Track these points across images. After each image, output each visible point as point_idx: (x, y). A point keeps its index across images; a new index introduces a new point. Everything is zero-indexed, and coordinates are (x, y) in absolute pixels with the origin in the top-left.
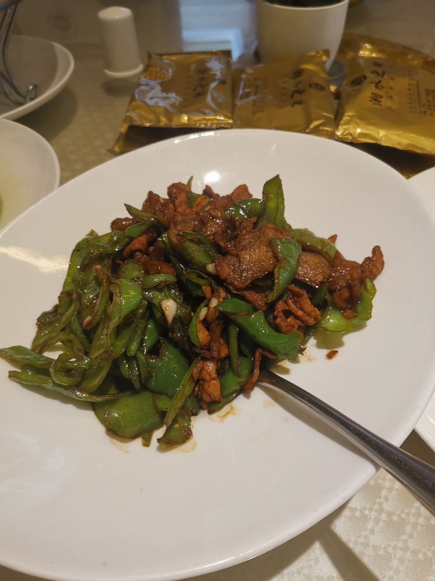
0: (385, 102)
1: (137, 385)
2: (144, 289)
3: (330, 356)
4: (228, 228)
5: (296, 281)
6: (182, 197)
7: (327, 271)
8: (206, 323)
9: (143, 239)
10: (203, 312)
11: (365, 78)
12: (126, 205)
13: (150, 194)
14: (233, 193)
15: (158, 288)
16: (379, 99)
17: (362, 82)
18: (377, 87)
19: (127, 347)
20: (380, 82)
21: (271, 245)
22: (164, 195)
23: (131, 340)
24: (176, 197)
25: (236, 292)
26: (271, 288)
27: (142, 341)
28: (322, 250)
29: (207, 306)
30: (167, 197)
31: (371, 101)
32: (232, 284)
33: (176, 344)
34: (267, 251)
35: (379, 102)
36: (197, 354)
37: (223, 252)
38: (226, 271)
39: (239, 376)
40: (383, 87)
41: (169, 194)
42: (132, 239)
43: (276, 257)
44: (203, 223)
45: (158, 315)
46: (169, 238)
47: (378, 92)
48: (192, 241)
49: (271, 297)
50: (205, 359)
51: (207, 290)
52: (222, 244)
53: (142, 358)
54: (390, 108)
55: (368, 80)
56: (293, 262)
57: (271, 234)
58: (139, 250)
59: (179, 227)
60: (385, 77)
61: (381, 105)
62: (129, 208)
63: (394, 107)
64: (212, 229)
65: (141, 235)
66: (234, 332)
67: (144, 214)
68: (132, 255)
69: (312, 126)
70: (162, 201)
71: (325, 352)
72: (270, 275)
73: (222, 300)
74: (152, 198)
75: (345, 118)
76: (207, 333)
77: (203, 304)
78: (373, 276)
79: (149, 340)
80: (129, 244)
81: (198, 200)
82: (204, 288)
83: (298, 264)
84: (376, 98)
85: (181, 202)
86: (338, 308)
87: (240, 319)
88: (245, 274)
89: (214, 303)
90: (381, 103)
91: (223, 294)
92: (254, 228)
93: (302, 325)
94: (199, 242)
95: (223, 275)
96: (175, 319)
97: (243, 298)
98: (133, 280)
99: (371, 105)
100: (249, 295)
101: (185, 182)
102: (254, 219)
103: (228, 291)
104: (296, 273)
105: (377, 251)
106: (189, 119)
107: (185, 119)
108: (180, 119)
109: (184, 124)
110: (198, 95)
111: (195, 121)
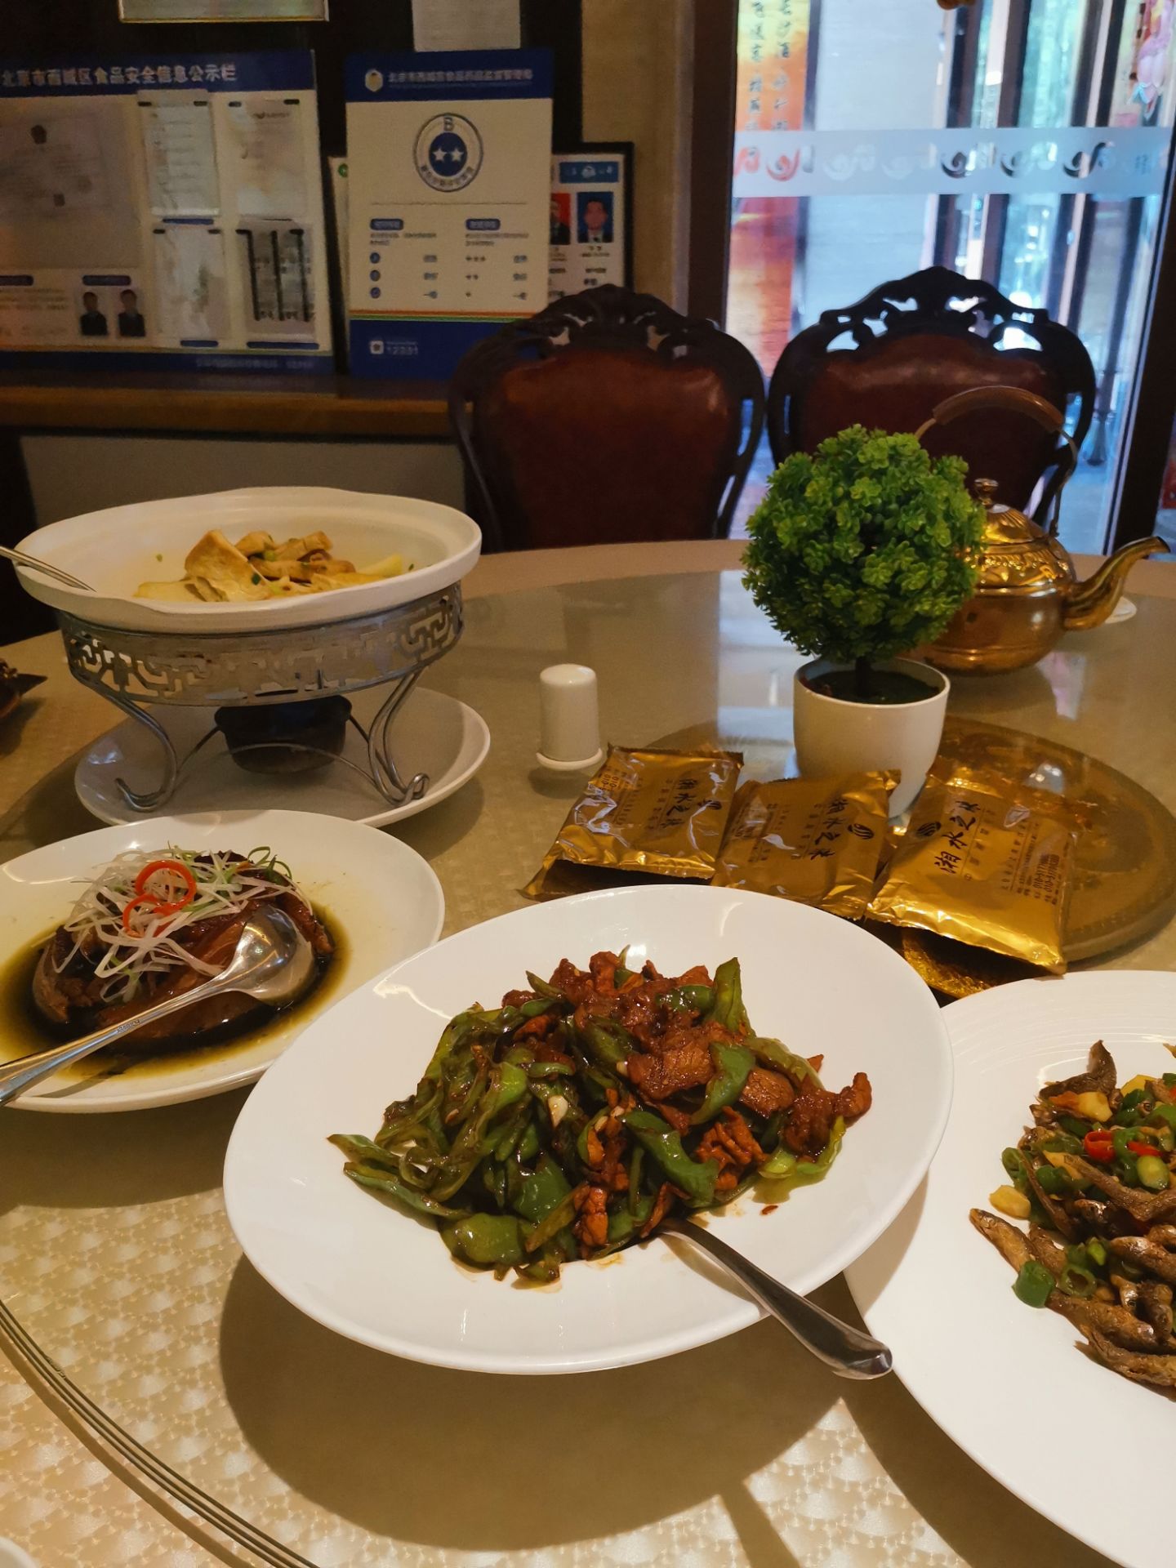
0: (962, 869)
1: (501, 1202)
2: (532, 1079)
3: (765, 1212)
4: (657, 1020)
5: (739, 1104)
6: (608, 972)
7: (787, 1099)
8: (602, 1136)
9: (543, 1020)
10: (601, 1121)
11: (939, 826)
12: (527, 972)
13: (564, 962)
14: (684, 975)
15: (548, 1080)
16: (952, 863)
17: (933, 831)
18: (952, 843)
19: (497, 1147)
20: (961, 835)
21: (710, 1049)
22: (583, 965)
23: (505, 1138)
24: (599, 972)
25: (648, 1103)
26: (698, 1107)
27: (516, 1147)
28: (789, 1070)
29: (608, 1115)
30: (587, 970)
31: (938, 863)
32: (646, 1092)
33: (559, 1159)
34: (703, 1057)
35: (951, 866)
36: (584, 1177)
37: (642, 1049)
38: (643, 1073)
39: (635, 1214)
40: (963, 844)
41: (591, 967)
42: (527, 1018)
43: (714, 1069)
44: (625, 1008)
45: (542, 1115)
46: (574, 1021)
47: (953, 851)
48: (605, 1029)
49: (698, 1118)
50: (594, 1184)
51: (612, 1095)
52: (643, 1038)
53: (512, 1166)
54: (969, 879)
55: (941, 831)
56: (739, 1080)
57: (716, 1036)
58: (534, 1034)
59: (591, 1011)
60: (973, 827)
61: (953, 872)
62: (531, 978)
63: (976, 877)
64: (635, 1018)
65: (540, 1015)
66: (638, 1154)
67: (550, 988)
68: (524, 1039)
69: (832, 893)
70: (578, 974)
71: (763, 1206)
72: (699, 1090)
73: (629, 1110)
74: (565, 968)
75: (887, 887)
76: (602, 1149)
77: (603, 1112)
78: (851, 1119)
79: (528, 1145)
80: (522, 1024)
81: (630, 980)
82: (608, 1090)
83: (747, 1082)
84: (947, 861)
85: (605, 979)
86: (791, 1150)
87: (648, 1138)
88: (666, 1082)
89: (618, 1111)
90: (954, 869)
91: (632, 1104)
92: (693, 1026)
93: (733, 1161)
94: (614, 1033)
95: (636, 1078)
96: (562, 1122)
97: (659, 1114)
98: (518, 1065)
99: (937, 870)
100: (667, 1110)
101: (617, 953)
102: (696, 1014)
103: (640, 1101)
104: (741, 1094)
105: (861, 1079)
106: (647, 859)
107: (641, 858)
108: (633, 857)
109: (640, 866)
110: (673, 822)
111: (657, 863)
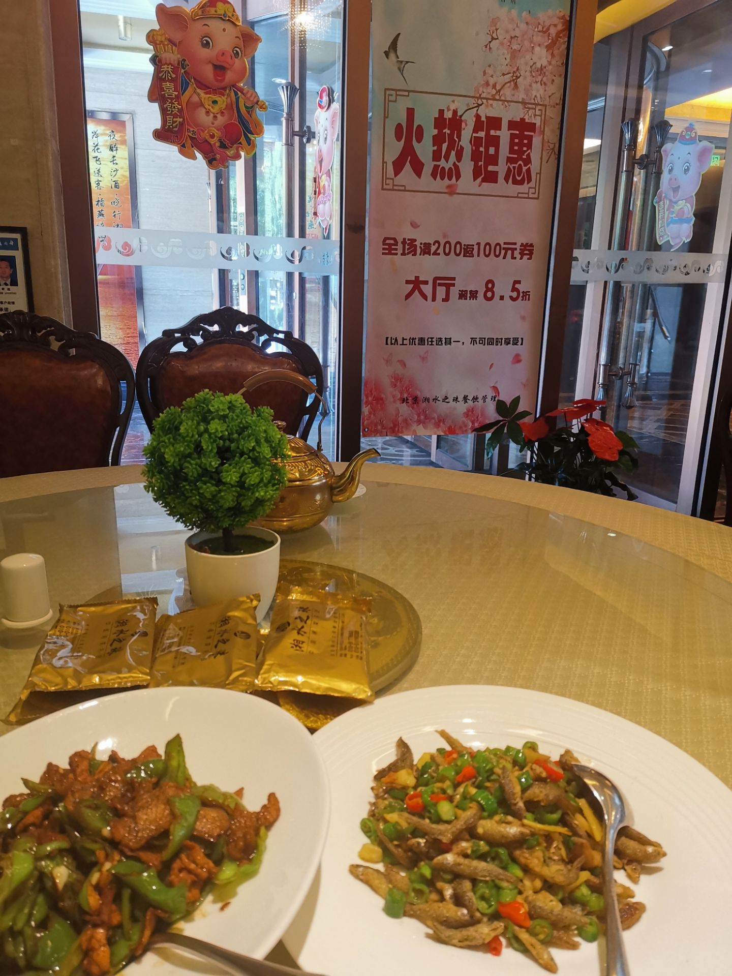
0: (306, 648)
2: (38, 858)
3: (222, 909)
4: (127, 791)
5: (194, 837)
6: (84, 765)
7: (226, 824)
8: (98, 888)
9: (39, 812)
10: (95, 877)
11: (289, 624)
12: (22, 779)
13: (50, 765)
14: (140, 755)
15: (50, 856)
16: (300, 645)
17: (286, 628)
18: (298, 633)
19: (14, 920)
20: (303, 627)
21: (169, 803)
22: (64, 764)
23: (20, 910)
24: (78, 766)
25: (129, 853)
26: (165, 847)
27: (30, 915)
28: (223, 803)
29: (100, 870)
30: (68, 767)
31: (292, 647)
32: (127, 846)
33: (64, 914)
34: (164, 810)
35: (300, 647)
36: (86, 923)
37: (119, 814)
38: (123, 833)
39: (129, 939)
40: (305, 633)
41: (70, 764)
42: (26, 813)
43: (173, 815)
44: (102, 788)
45: (49, 884)
46: (65, 807)
47: (299, 638)
48: (89, 807)
49: (166, 854)
50: (96, 926)
51: (101, 854)
52: (119, 806)
53: (28, 931)
54: (311, 653)
55: (291, 626)
56: (191, 819)
57: (171, 792)
58: (33, 824)
59: (77, 795)
60: (309, 622)
61: (302, 651)
62: (26, 782)
63: (315, 651)
64: (110, 794)
65: (36, 808)
66: (126, 893)
67: (42, 787)
68: (25, 830)
69: (231, 678)
70: (61, 771)
71: (220, 905)
72: (165, 834)
73: (115, 863)
74: (51, 769)
75: (265, 667)
76: (98, 897)
77: (95, 869)
78: (269, 826)
79: (39, 912)
80: (22, 819)
81: (101, 767)
82: (98, 852)
83: (197, 819)
84: (297, 644)
85: (82, 771)
86: (233, 859)
87: (132, 879)
88: (140, 834)
89: (107, 866)
90: (303, 649)
91: (117, 857)
92: (154, 789)
93: (195, 879)
94: (96, 808)
95: (118, 837)
96: (66, 886)
97: (137, 859)
98: (25, 851)
99: (293, 651)
100: (144, 855)
101: (89, 749)
102: (154, 780)
103: (122, 853)
104: (194, 829)
105: (272, 797)
106: (100, 679)
107: (96, 679)
108: (90, 680)
109: (96, 685)
110: (115, 650)
111: (108, 680)
